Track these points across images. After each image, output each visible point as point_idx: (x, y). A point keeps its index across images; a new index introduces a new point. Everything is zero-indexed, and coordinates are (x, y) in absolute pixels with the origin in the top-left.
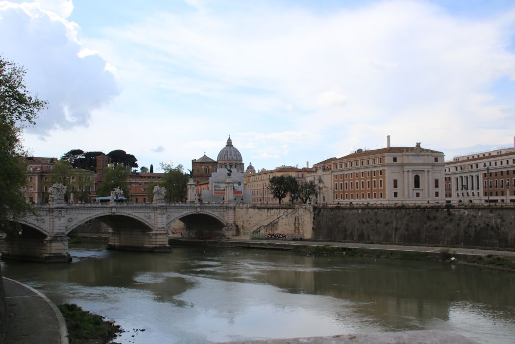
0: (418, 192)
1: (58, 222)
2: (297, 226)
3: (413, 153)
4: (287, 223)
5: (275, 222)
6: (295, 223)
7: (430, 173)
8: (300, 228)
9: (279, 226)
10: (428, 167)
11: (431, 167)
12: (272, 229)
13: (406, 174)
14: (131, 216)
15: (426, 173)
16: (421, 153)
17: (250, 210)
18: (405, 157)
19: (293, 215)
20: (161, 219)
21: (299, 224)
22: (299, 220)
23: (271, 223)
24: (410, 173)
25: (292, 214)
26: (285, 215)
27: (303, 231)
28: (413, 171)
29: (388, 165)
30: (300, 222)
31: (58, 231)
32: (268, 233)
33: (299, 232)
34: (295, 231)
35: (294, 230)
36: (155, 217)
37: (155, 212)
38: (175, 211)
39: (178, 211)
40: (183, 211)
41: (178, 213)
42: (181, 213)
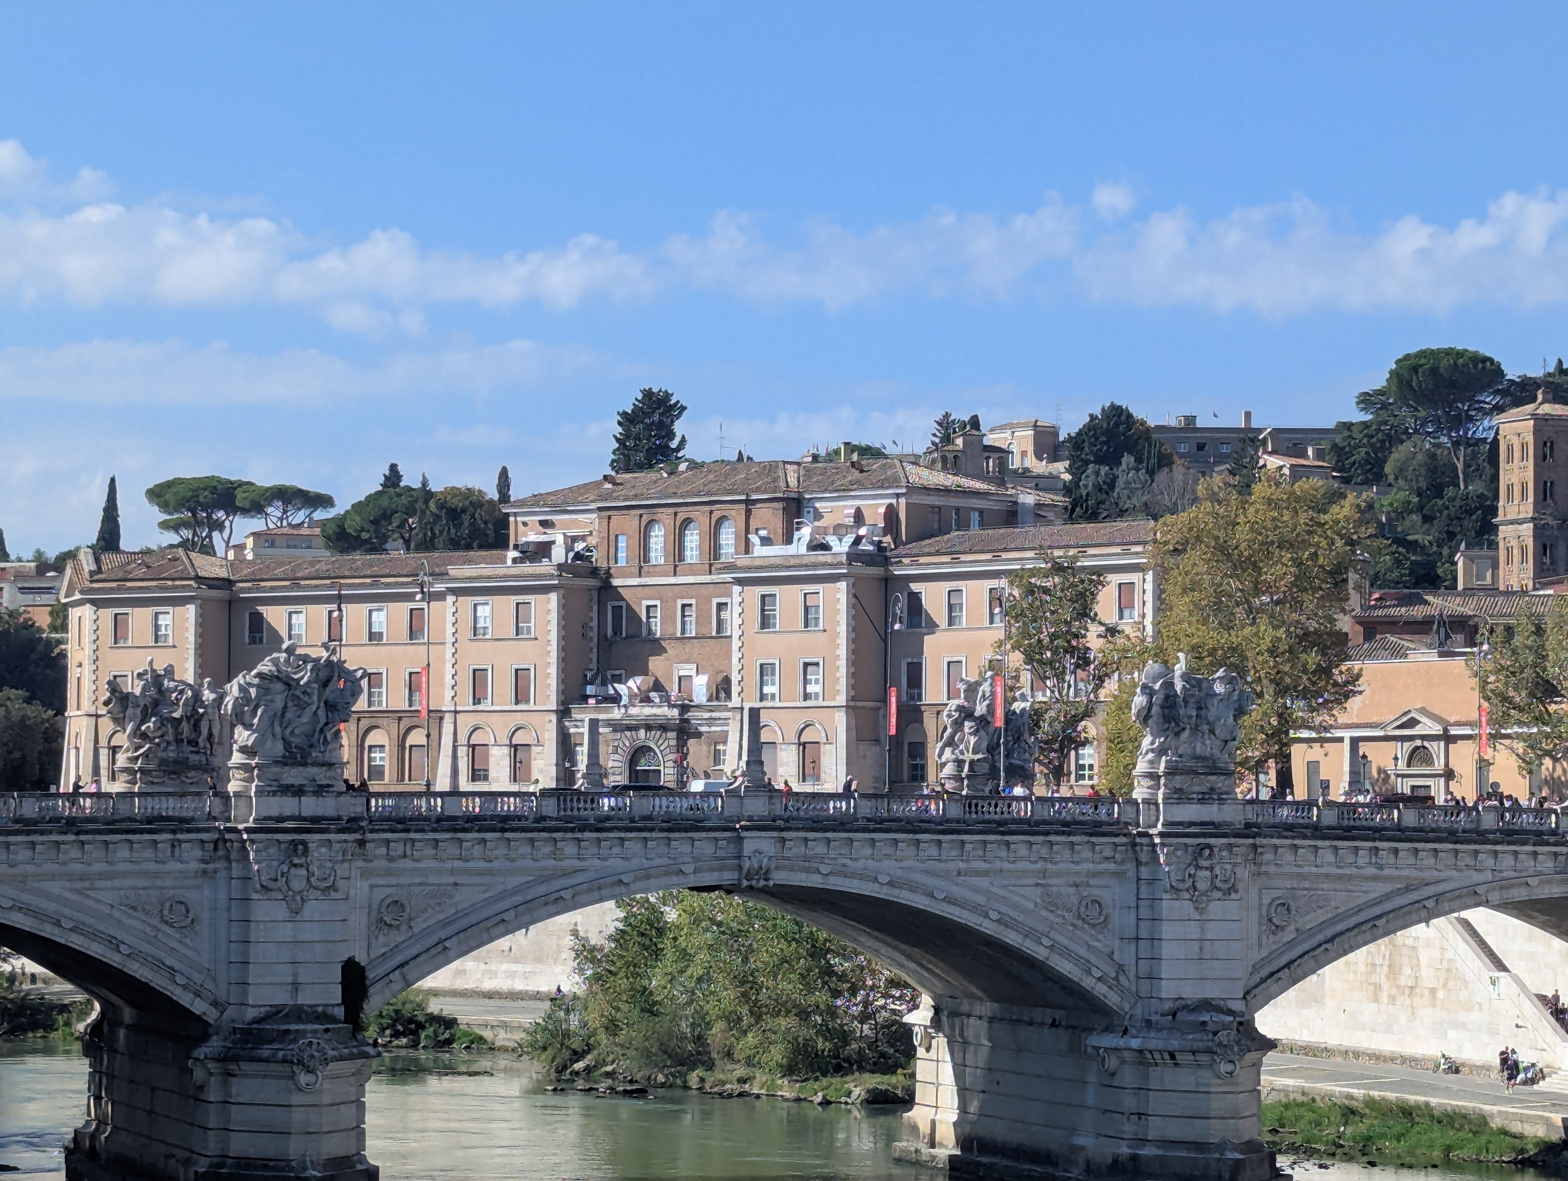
1: (286, 932)
14: (920, 902)
20: (1192, 930)
31: (282, 998)
36: (1144, 913)
37: (1144, 872)
38: (1347, 871)
39: (1371, 871)
40: (1428, 875)
41: (1380, 889)
42: (1408, 889)
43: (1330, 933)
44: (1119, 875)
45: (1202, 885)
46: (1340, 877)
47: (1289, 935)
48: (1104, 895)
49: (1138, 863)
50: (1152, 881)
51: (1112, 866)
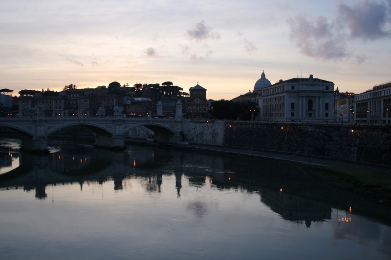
0: (310, 112)
1: (40, 129)
2: (214, 136)
3: (306, 83)
4: (209, 133)
5: (202, 132)
6: (213, 134)
7: (321, 99)
8: (216, 137)
9: (204, 135)
10: (319, 94)
11: (321, 94)
12: (200, 137)
13: (300, 99)
15: (317, 98)
16: (313, 83)
17: (190, 123)
18: (301, 86)
19: (212, 128)
22: (215, 131)
23: (200, 133)
24: (304, 98)
26: (208, 127)
27: (217, 139)
28: (307, 97)
29: (287, 92)
30: (216, 133)
31: (40, 134)
33: (215, 140)
35: (212, 138)
36: (115, 127)
45: (119, 124)
48: (111, 125)
49: (114, 122)
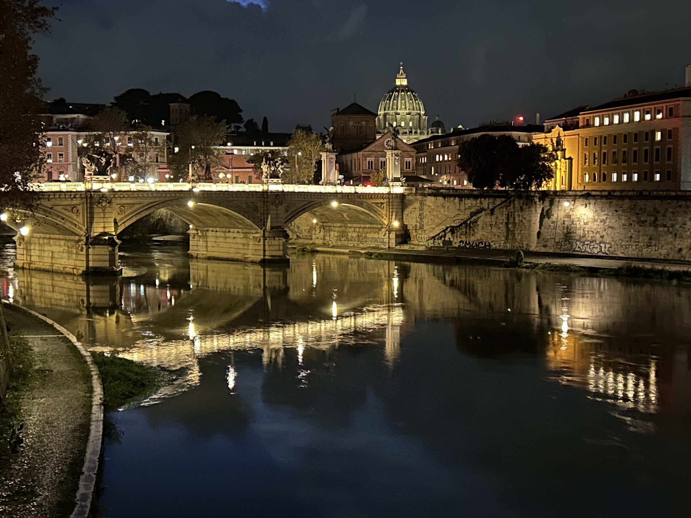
1: (102, 215)
2: (511, 229)
4: (494, 223)
5: (472, 220)
6: (507, 224)
8: (516, 232)
9: (480, 228)
12: (466, 232)
17: (429, 198)
19: (504, 209)
20: (275, 212)
21: (514, 224)
22: (514, 218)
23: (465, 222)
25: (503, 207)
26: (490, 208)
27: (522, 237)
30: (517, 221)
31: (102, 231)
32: (459, 240)
33: (514, 239)
34: (507, 237)
35: (505, 234)
36: (265, 208)
37: (266, 200)
38: (300, 199)
39: (304, 199)
40: (313, 200)
41: (304, 203)
42: (310, 203)
43: (297, 212)
44: (260, 201)
45: (277, 203)
46: (298, 200)
47: (289, 213)
48: (258, 205)
49: (264, 198)
50: (267, 202)
51: (259, 199)
